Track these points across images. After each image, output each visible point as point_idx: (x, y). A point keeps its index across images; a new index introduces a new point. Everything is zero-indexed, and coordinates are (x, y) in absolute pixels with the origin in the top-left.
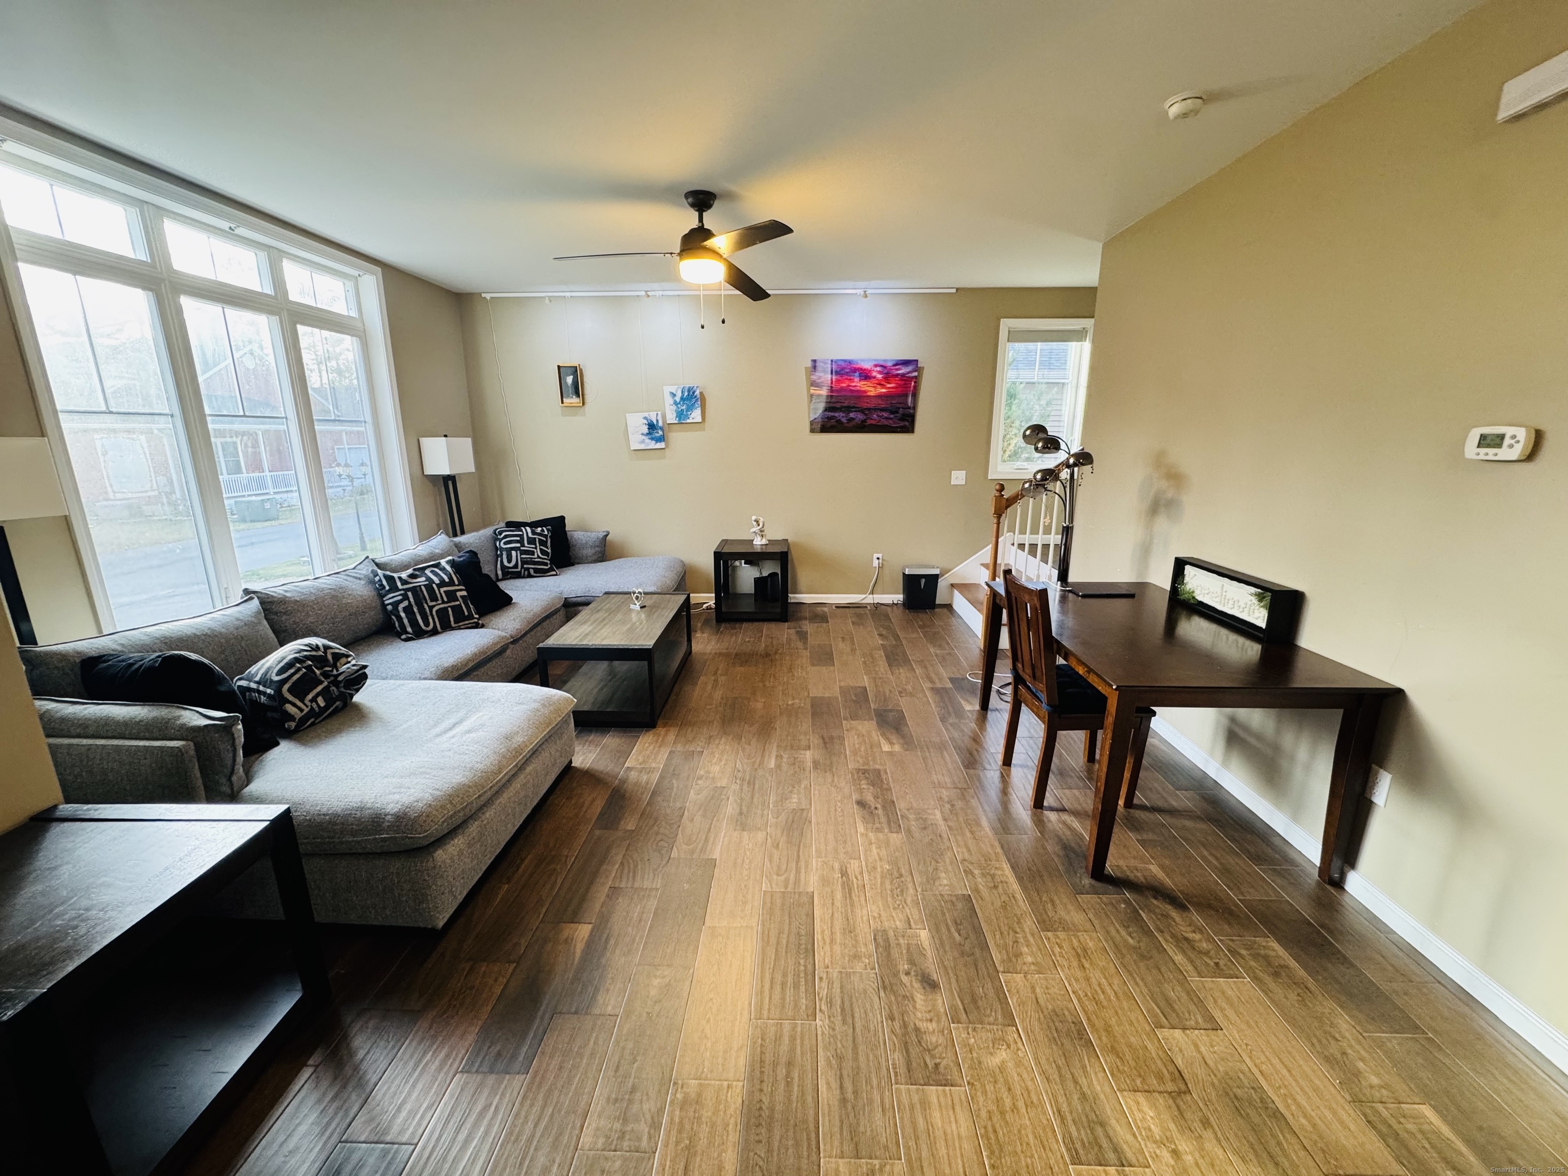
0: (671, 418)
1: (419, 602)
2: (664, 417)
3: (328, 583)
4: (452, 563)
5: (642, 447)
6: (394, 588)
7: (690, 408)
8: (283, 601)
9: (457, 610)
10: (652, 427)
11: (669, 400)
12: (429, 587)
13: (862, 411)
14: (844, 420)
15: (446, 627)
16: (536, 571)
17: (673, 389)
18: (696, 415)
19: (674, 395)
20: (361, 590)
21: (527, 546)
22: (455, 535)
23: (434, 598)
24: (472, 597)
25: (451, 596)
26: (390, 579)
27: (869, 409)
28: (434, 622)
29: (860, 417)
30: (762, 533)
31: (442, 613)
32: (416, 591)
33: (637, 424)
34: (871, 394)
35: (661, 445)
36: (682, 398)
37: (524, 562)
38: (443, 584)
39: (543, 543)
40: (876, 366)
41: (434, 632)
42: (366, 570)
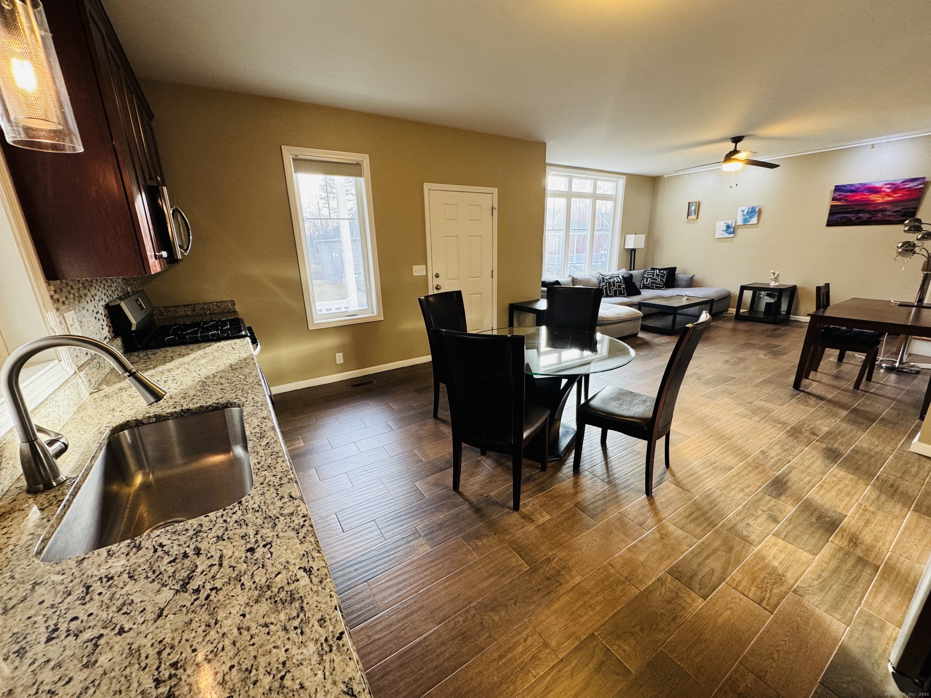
0: (740, 222)
1: (610, 286)
2: (736, 222)
3: (587, 277)
4: (623, 277)
5: (721, 236)
6: (604, 281)
7: (751, 217)
8: (576, 279)
9: (620, 291)
10: (728, 227)
11: (740, 214)
12: (613, 282)
13: (869, 212)
14: (854, 219)
15: (616, 296)
16: (656, 287)
17: (743, 208)
18: (754, 220)
19: (743, 211)
20: (595, 281)
21: (655, 277)
22: (631, 270)
23: (614, 286)
24: (626, 288)
25: (620, 286)
26: (603, 278)
27: (875, 211)
28: (612, 293)
29: (867, 216)
30: (776, 279)
31: (615, 291)
32: (609, 283)
33: (721, 226)
34: (880, 202)
35: (732, 235)
36: (748, 213)
37: (652, 283)
38: (618, 282)
39: (662, 276)
40: (887, 184)
41: (612, 296)
42: (597, 276)
